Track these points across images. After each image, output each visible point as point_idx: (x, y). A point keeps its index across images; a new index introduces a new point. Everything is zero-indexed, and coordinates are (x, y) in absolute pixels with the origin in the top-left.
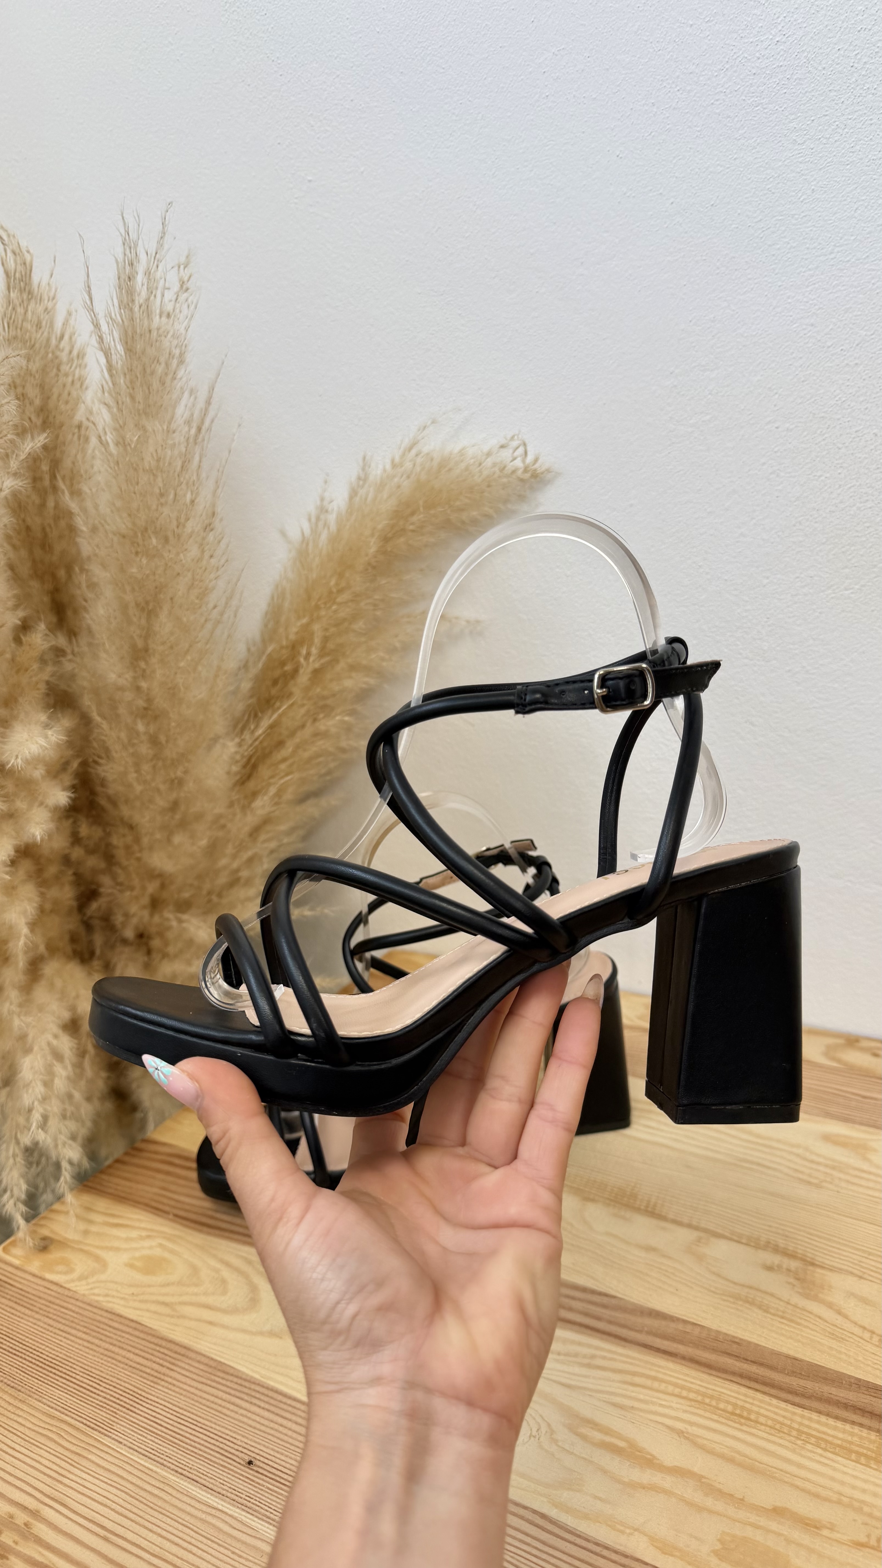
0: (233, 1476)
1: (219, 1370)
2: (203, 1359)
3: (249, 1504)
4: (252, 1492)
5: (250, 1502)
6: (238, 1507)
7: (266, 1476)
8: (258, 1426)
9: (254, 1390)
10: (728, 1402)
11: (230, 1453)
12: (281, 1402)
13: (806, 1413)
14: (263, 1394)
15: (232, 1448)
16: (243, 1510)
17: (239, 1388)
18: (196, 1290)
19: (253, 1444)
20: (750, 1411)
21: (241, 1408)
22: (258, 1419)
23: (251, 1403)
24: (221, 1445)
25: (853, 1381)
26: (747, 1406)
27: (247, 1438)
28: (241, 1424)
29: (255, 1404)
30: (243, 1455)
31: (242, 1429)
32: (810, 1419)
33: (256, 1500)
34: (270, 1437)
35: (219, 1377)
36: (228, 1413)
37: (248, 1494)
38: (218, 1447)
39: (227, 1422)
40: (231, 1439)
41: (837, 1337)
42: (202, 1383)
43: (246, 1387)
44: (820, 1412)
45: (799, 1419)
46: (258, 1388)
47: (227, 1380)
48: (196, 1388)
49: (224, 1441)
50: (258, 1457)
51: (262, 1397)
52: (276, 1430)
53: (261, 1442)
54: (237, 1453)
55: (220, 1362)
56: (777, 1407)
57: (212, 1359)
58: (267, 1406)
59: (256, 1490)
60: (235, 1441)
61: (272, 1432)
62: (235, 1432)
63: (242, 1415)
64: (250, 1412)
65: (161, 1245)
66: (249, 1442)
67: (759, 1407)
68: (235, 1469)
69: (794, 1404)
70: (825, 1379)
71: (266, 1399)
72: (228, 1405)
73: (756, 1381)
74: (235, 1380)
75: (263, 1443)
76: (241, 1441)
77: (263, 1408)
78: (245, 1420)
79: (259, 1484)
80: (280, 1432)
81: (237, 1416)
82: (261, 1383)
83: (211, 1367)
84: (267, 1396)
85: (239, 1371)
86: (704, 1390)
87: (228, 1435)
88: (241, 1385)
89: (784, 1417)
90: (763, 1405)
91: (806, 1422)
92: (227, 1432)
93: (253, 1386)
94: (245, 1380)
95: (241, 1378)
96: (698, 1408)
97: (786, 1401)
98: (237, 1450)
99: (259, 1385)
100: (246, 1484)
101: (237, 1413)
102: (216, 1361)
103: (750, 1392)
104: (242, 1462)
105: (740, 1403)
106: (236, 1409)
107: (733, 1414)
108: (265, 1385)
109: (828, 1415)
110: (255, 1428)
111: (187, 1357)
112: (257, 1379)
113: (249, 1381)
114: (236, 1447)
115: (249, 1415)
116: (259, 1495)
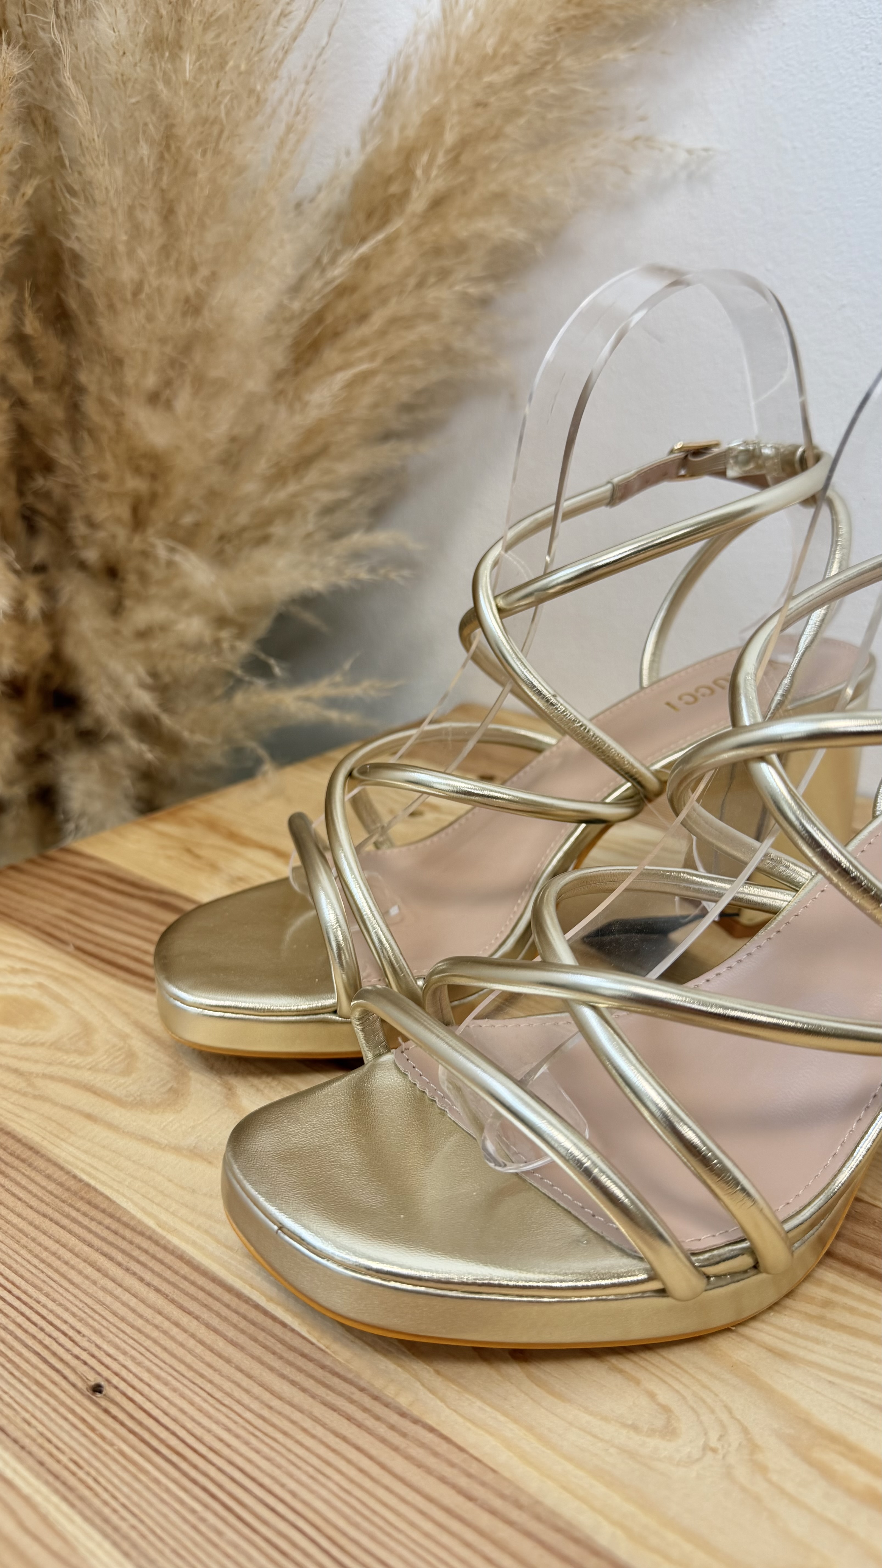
0: (55, 1410)
1: (82, 1198)
2: (58, 1174)
3: (72, 1481)
4: (86, 1455)
5: (74, 1474)
6: (47, 1483)
7: (122, 1424)
8: (131, 1317)
9: (139, 1248)
11: (61, 1360)
12: (185, 1278)
14: (154, 1257)
15: (68, 1350)
16: (57, 1491)
17: (111, 1237)
18: (78, 1060)
19: (112, 1351)
21: (106, 1275)
22: (133, 1302)
23: (127, 1270)
24: (48, 1341)
27: (102, 1336)
28: (98, 1307)
29: (134, 1274)
30: (85, 1368)
31: (97, 1317)
33: (88, 1474)
34: (148, 1343)
35: (78, 1210)
36: (78, 1279)
37: (75, 1457)
38: (41, 1342)
39: (72, 1298)
40: (71, 1333)
42: (45, 1216)
43: (124, 1238)
46: (146, 1244)
47: (92, 1219)
48: (31, 1223)
49: (56, 1334)
50: (115, 1380)
51: (152, 1263)
52: (165, 1333)
53: (128, 1349)
54: (74, 1362)
55: (88, 1185)
57: (75, 1177)
58: (156, 1282)
59: (95, 1450)
60: (77, 1338)
61: (155, 1334)
62: (81, 1320)
63: (103, 1289)
64: (120, 1285)
65: (40, 986)
66: (105, 1346)
68: (62, 1396)
71: (158, 1267)
72: (82, 1266)
74: (107, 1221)
75: (133, 1352)
76: (90, 1340)
77: (148, 1285)
78: (108, 1300)
79: (103, 1438)
80: (172, 1338)
81: (92, 1289)
82: (155, 1237)
83: (68, 1189)
84: (162, 1262)
85: (119, 1207)
87: (66, 1322)
88: (116, 1233)
92: (66, 1316)
93: (138, 1240)
94: (126, 1225)
95: (119, 1220)
98: (77, 1357)
99: (150, 1238)
100: (76, 1434)
101: (94, 1283)
102: (81, 1181)
104: (80, 1384)
106: (95, 1275)
108: (163, 1242)
110: (123, 1319)
111: (30, 1165)
112: (149, 1228)
113: (133, 1229)
114: (77, 1351)
115: (118, 1291)
116: (97, 1464)
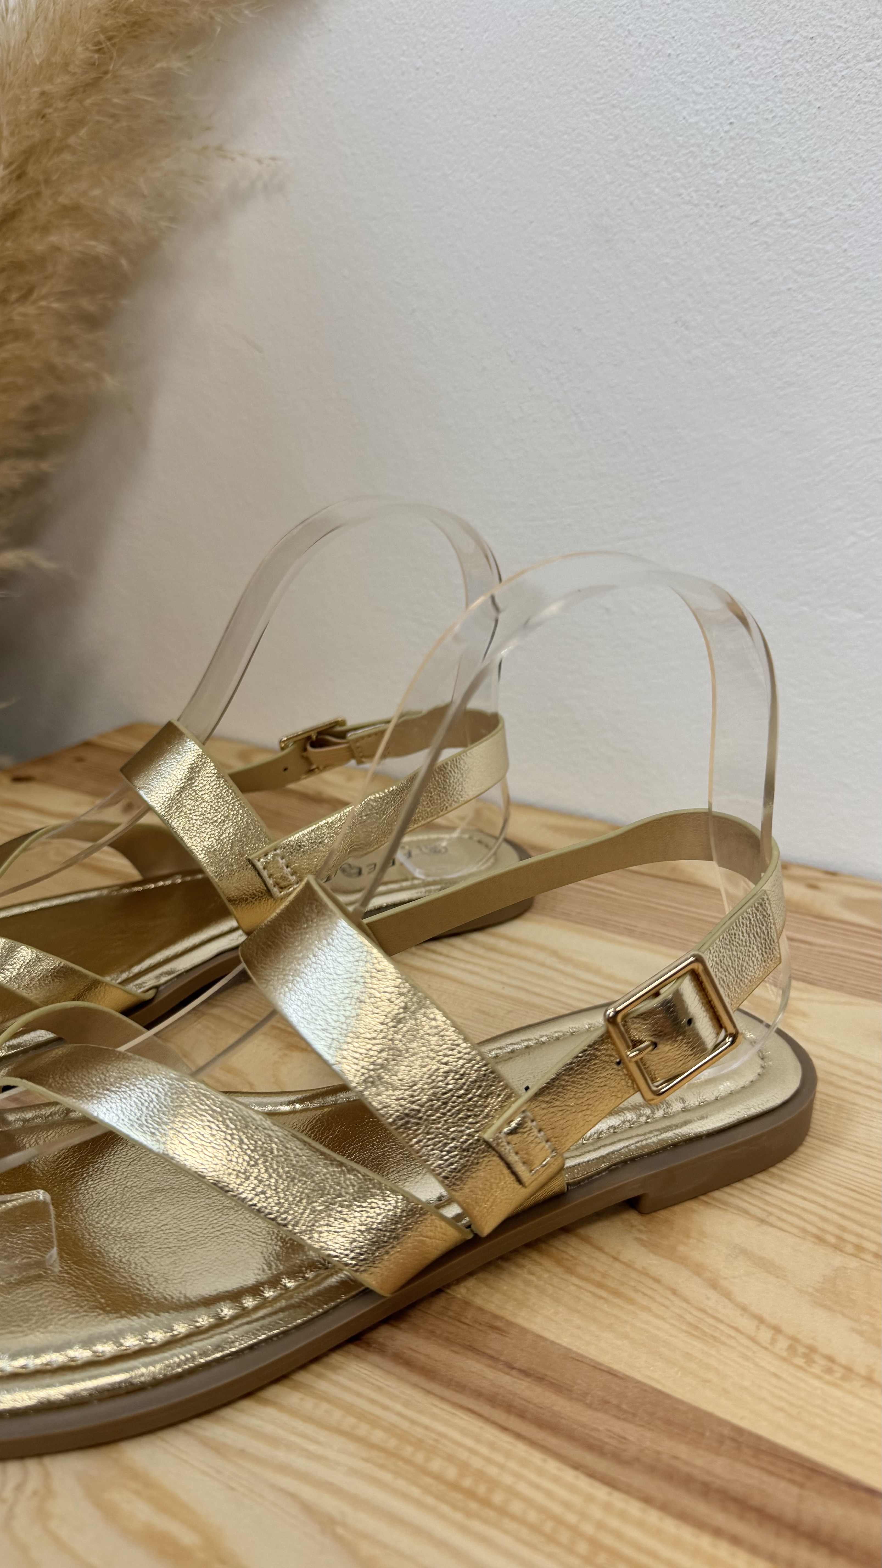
10: (450, 1458)
13: (618, 1500)
20: (494, 1484)
25: (726, 1431)
26: (493, 1471)
32: (623, 1515)
41: (704, 1333)
44: (647, 1500)
45: (597, 1513)
56: (556, 1480)
67: (518, 1476)
69: (592, 1475)
70: (668, 1422)
73: (522, 1415)
86: (406, 1425)
89: (567, 1505)
90: (525, 1472)
91: (614, 1523)
96: (382, 1467)
97: (577, 1466)
103: (505, 1440)
105: (477, 1463)
107: (455, 1486)
109: (665, 1508)
